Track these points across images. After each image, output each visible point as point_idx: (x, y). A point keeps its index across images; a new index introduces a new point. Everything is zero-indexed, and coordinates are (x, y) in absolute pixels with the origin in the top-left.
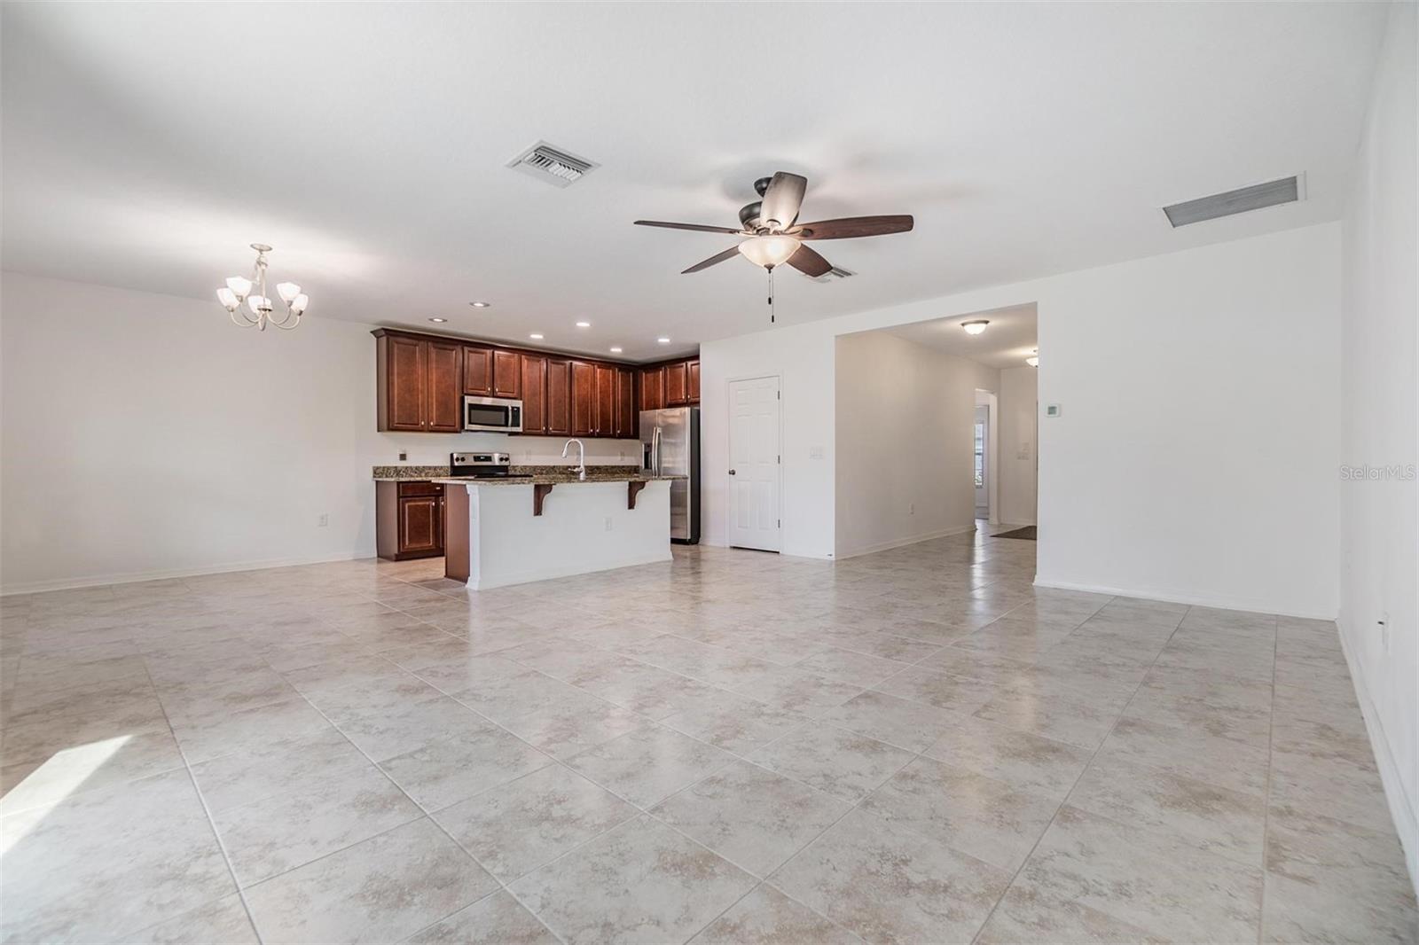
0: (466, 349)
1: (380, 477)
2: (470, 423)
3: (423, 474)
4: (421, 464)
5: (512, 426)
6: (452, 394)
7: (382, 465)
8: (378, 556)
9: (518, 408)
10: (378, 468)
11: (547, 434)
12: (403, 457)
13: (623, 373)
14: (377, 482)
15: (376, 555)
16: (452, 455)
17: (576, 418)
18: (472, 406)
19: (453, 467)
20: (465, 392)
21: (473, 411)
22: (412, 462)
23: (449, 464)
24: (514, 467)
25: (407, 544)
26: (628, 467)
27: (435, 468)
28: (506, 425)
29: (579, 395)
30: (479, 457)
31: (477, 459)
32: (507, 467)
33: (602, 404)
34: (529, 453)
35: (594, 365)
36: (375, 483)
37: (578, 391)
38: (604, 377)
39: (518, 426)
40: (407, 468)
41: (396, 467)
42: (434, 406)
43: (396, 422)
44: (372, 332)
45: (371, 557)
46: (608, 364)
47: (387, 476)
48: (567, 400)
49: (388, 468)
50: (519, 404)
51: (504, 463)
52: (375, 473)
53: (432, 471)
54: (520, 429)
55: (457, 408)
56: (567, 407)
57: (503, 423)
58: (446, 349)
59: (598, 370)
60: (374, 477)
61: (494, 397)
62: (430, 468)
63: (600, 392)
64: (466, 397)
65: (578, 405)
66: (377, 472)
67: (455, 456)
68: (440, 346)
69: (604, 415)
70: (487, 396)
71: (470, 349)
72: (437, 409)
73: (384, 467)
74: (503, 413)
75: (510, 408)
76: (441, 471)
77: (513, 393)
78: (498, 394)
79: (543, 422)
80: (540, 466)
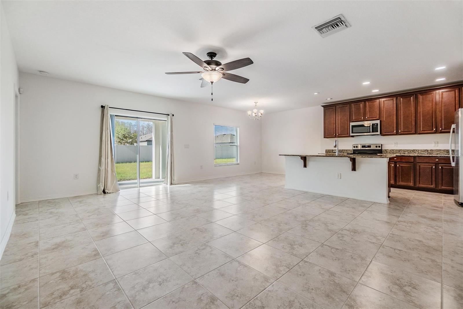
0: (352, 104)
2: (352, 133)
3: (342, 152)
5: (373, 132)
6: (346, 122)
7: (328, 149)
9: (377, 124)
10: (327, 150)
11: (397, 134)
12: (335, 146)
17: (421, 123)
18: (353, 126)
19: (354, 150)
20: (351, 121)
21: (353, 128)
22: (338, 148)
23: (352, 149)
24: (385, 150)
27: (347, 150)
28: (370, 132)
29: (424, 111)
30: (365, 146)
31: (363, 147)
32: (380, 150)
37: (424, 108)
41: (333, 150)
43: (326, 135)
47: (330, 153)
48: (413, 115)
49: (330, 150)
50: (379, 122)
51: (378, 148)
52: (326, 151)
53: (345, 151)
54: (378, 133)
55: (349, 128)
56: (413, 118)
58: (344, 107)
61: (364, 121)
62: (345, 150)
64: (351, 123)
65: (423, 117)
67: (354, 146)
68: (342, 106)
70: (361, 121)
71: (354, 104)
72: (340, 129)
74: (369, 127)
75: (372, 125)
76: (349, 151)
77: (376, 117)
78: (369, 119)
79: (395, 128)
80: (403, 150)
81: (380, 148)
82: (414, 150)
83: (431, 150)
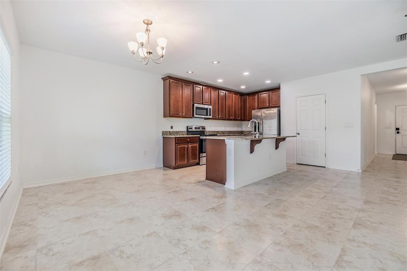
1: (164, 135)
2: (196, 114)
3: (178, 134)
4: (178, 130)
5: (209, 116)
6: (190, 103)
7: (165, 131)
8: (163, 167)
9: (211, 109)
10: (164, 132)
11: (218, 119)
12: (172, 127)
13: (241, 97)
14: (163, 137)
15: (163, 166)
16: (187, 127)
17: (227, 113)
18: (196, 108)
19: (188, 131)
20: (194, 102)
21: (197, 110)
22: (174, 130)
23: (186, 130)
24: (206, 131)
25: (178, 163)
26: (239, 131)
27: (182, 132)
28: (207, 115)
29: (228, 104)
31: (196, 128)
32: (204, 131)
33: (235, 108)
34: (210, 126)
35: (232, 93)
36: (162, 137)
37: (228, 103)
38: (235, 98)
39: (211, 116)
40: (173, 131)
41: (170, 131)
42: (184, 108)
43: (172, 113)
44: (162, 78)
45: (161, 167)
46: (236, 93)
47: (167, 135)
48: (224, 106)
49: (167, 132)
50: (211, 107)
52: (163, 134)
54: (211, 117)
55: (192, 108)
56: (224, 108)
57: (206, 115)
58: (188, 85)
59: (234, 95)
60: (163, 135)
61: (203, 104)
62: (180, 132)
63: (234, 104)
64: (195, 104)
65: (228, 109)
66: (164, 133)
67: (189, 127)
68: (186, 84)
69: (235, 112)
70: (200, 104)
72: (185, 109)
73: (166, 131)
74: (206, 111)
75: (209, 109)
76: (184, 133)
77: (208, 103)
78: (204, 103)
79: (217, 115)
80: (214, 131)
81: (204, 130)
82: (218, 131)
83: (224, 131)
